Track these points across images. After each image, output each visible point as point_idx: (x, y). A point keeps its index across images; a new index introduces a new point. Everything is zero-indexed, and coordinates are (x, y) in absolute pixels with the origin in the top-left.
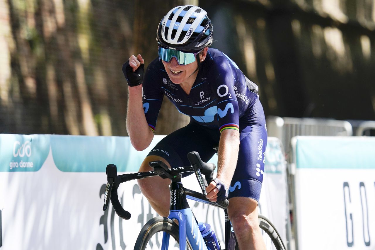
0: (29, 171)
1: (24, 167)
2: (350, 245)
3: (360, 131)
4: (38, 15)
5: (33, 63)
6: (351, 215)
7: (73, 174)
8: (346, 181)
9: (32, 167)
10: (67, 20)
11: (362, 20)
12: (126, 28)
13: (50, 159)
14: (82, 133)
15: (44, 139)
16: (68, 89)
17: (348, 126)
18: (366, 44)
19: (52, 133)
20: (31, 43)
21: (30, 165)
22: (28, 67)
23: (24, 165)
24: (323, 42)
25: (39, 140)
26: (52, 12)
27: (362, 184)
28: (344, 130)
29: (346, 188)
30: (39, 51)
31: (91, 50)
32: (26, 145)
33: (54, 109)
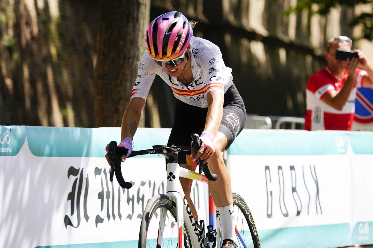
0: (8, 155)
1: (4, 152)
2: (269, 216)
3: (278, 125)
4: (17, 27)
5: (12, 66)
6: (271, 192)
7: (45, 158)
8: (267, 165)
9: (11, 152)
10: (40, 31)
11: (280, 35)
12: (89, 38)
13: (26, 145)
14: (51, 124)
15: (20, 129)
16: (40, 87)
17: (268, 120)
18: (282, 54)
19: (27, 125)
20: (10, 49)
21: (9, 150)
22: (7, 70)
23: (4, 150)
24: (249, 52)
25: (16, 130)
26: (28, 24)
27: (280, 168)
28: (265, 123)
29: (268, 171)
30: (16, 56)
31: (59, 55)
32: (6, 134)
33: (28, 103)
